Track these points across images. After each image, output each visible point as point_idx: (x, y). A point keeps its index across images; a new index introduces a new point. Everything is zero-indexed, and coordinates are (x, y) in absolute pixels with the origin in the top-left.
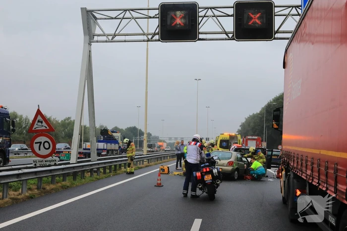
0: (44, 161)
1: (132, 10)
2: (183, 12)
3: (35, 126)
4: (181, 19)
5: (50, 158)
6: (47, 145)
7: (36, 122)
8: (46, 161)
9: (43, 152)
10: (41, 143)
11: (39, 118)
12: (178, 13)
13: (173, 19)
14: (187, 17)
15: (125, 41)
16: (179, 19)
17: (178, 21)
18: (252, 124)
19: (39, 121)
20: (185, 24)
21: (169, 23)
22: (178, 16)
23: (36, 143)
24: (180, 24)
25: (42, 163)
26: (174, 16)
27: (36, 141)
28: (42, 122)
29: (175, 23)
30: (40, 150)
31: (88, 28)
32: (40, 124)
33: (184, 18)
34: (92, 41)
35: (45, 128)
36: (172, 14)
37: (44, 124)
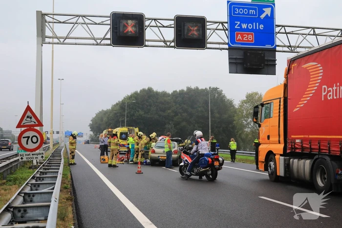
0: (31, 155)
1: (84, 16)
2: (134, 21)
3: (24, 121)
4: (132, 27)
5: (37, 152)
6: (35, 140)
7: (26, 118)
8: (33, 155)
9: (31, 146)
10: (29, 137)
11: (29, 113)
12: (130, 22)
13: (125, 26)
14: (137, 25)
15: (76, 44)
16: (130, 28)
17: (130, 29)
18: (105, 119)
19: (28, 117)
20: (136, 32)
21: (121, 29)
22: (130, 24)
23: (24, 138)
24: (131, 32)
25: (29, 156)
26: (126, 25)
27: (24, 136)
28: (31, 118)
29: (127, 30)
30: (27, 144)
31: (42, 30)
32: (29, 119)
33: (135, 26)
34: (44, 42)
35: (34, 123)
36: (124, 22)
37: (33, 119)
